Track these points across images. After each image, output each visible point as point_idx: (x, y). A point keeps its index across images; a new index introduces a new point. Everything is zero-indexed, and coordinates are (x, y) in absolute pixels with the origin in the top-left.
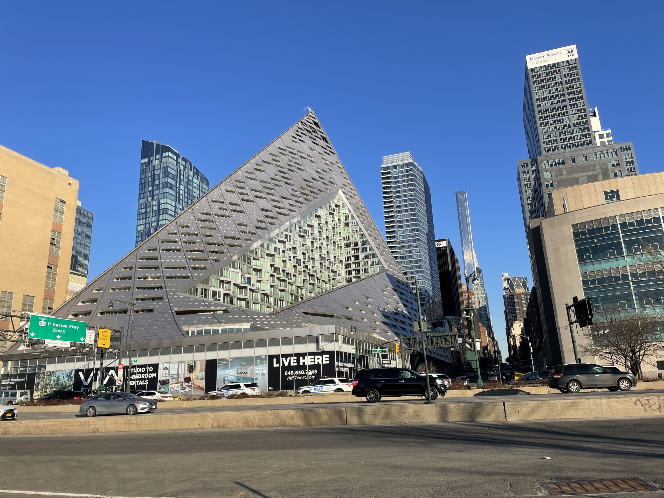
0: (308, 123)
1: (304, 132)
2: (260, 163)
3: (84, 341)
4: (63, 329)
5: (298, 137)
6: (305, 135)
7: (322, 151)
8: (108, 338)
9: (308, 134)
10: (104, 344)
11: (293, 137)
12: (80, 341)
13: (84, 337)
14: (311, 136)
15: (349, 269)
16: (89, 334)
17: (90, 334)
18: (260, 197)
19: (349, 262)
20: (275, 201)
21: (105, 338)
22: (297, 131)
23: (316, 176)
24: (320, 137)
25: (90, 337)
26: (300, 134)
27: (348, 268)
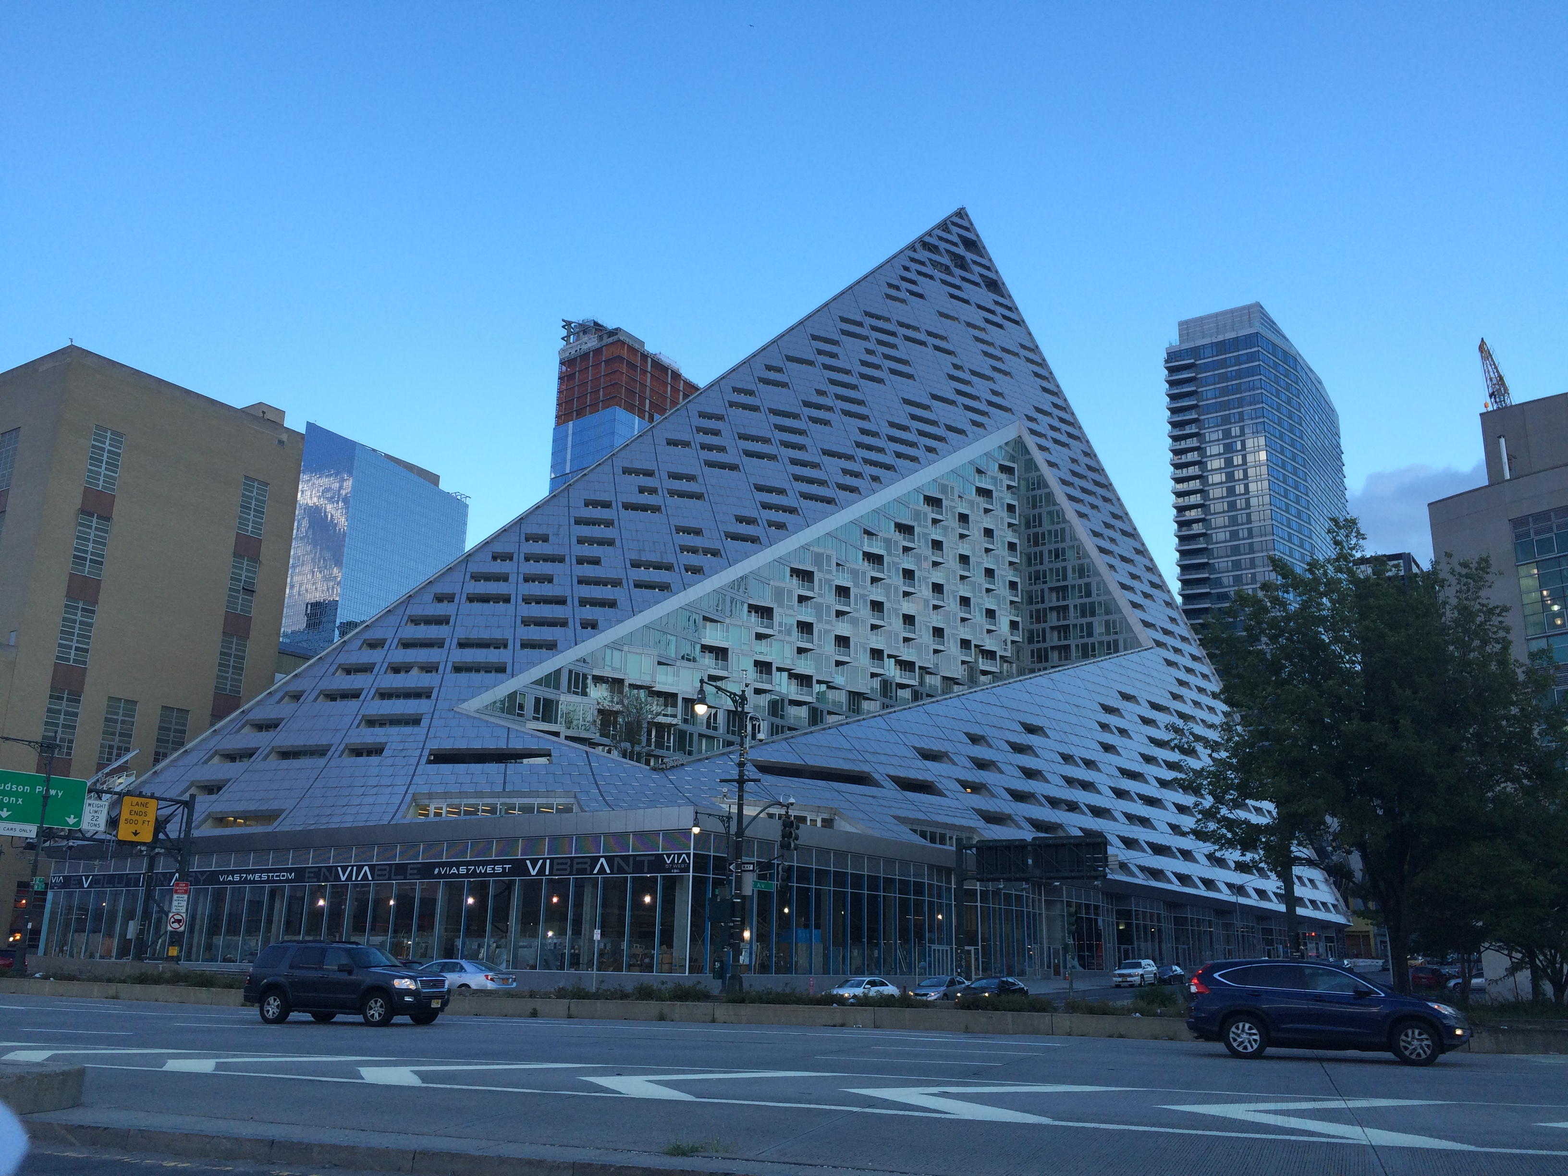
0: (942, 245)
1: (928, 270)
2: (779, 364)
3: (78, 823)
4: (17, 794)
5: (905, 285)
6: (931, 277)
7: (978, 317)
8: (146, 818)
9: (938, 274)
10: (136, 834)
11: (890, 285)
12: (68, 824)
13: (79, 815)
14: (949, 279)
15: (1041, 645)
16: (92, 809)
17: (96, 809)
18: (760, 456)
19: (1043, 625)
20: (804, 464)
21: (140, 819)
22: (906, 269)
23: (947, 389)
24: (978, 279)
25: (96, 815)
26: (912, 276)
27: (1038, 642)
